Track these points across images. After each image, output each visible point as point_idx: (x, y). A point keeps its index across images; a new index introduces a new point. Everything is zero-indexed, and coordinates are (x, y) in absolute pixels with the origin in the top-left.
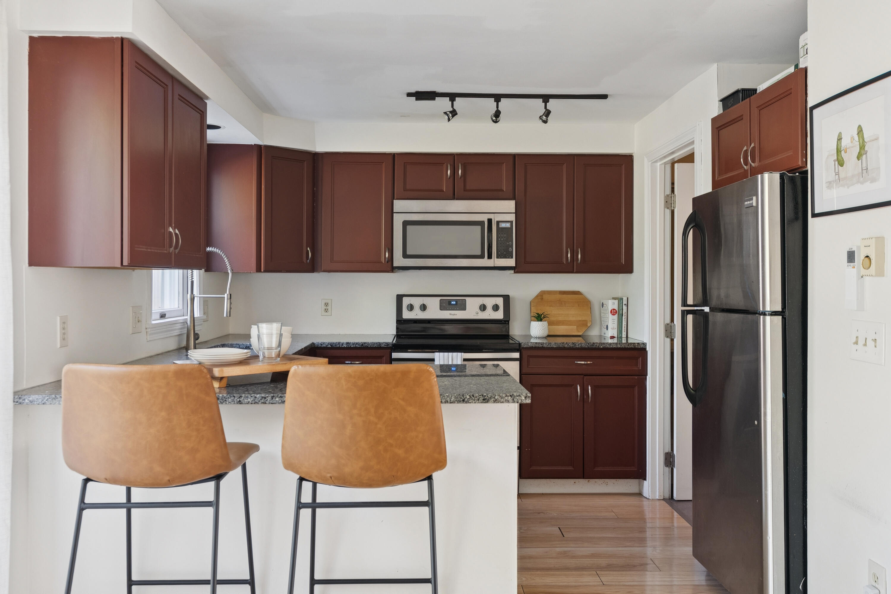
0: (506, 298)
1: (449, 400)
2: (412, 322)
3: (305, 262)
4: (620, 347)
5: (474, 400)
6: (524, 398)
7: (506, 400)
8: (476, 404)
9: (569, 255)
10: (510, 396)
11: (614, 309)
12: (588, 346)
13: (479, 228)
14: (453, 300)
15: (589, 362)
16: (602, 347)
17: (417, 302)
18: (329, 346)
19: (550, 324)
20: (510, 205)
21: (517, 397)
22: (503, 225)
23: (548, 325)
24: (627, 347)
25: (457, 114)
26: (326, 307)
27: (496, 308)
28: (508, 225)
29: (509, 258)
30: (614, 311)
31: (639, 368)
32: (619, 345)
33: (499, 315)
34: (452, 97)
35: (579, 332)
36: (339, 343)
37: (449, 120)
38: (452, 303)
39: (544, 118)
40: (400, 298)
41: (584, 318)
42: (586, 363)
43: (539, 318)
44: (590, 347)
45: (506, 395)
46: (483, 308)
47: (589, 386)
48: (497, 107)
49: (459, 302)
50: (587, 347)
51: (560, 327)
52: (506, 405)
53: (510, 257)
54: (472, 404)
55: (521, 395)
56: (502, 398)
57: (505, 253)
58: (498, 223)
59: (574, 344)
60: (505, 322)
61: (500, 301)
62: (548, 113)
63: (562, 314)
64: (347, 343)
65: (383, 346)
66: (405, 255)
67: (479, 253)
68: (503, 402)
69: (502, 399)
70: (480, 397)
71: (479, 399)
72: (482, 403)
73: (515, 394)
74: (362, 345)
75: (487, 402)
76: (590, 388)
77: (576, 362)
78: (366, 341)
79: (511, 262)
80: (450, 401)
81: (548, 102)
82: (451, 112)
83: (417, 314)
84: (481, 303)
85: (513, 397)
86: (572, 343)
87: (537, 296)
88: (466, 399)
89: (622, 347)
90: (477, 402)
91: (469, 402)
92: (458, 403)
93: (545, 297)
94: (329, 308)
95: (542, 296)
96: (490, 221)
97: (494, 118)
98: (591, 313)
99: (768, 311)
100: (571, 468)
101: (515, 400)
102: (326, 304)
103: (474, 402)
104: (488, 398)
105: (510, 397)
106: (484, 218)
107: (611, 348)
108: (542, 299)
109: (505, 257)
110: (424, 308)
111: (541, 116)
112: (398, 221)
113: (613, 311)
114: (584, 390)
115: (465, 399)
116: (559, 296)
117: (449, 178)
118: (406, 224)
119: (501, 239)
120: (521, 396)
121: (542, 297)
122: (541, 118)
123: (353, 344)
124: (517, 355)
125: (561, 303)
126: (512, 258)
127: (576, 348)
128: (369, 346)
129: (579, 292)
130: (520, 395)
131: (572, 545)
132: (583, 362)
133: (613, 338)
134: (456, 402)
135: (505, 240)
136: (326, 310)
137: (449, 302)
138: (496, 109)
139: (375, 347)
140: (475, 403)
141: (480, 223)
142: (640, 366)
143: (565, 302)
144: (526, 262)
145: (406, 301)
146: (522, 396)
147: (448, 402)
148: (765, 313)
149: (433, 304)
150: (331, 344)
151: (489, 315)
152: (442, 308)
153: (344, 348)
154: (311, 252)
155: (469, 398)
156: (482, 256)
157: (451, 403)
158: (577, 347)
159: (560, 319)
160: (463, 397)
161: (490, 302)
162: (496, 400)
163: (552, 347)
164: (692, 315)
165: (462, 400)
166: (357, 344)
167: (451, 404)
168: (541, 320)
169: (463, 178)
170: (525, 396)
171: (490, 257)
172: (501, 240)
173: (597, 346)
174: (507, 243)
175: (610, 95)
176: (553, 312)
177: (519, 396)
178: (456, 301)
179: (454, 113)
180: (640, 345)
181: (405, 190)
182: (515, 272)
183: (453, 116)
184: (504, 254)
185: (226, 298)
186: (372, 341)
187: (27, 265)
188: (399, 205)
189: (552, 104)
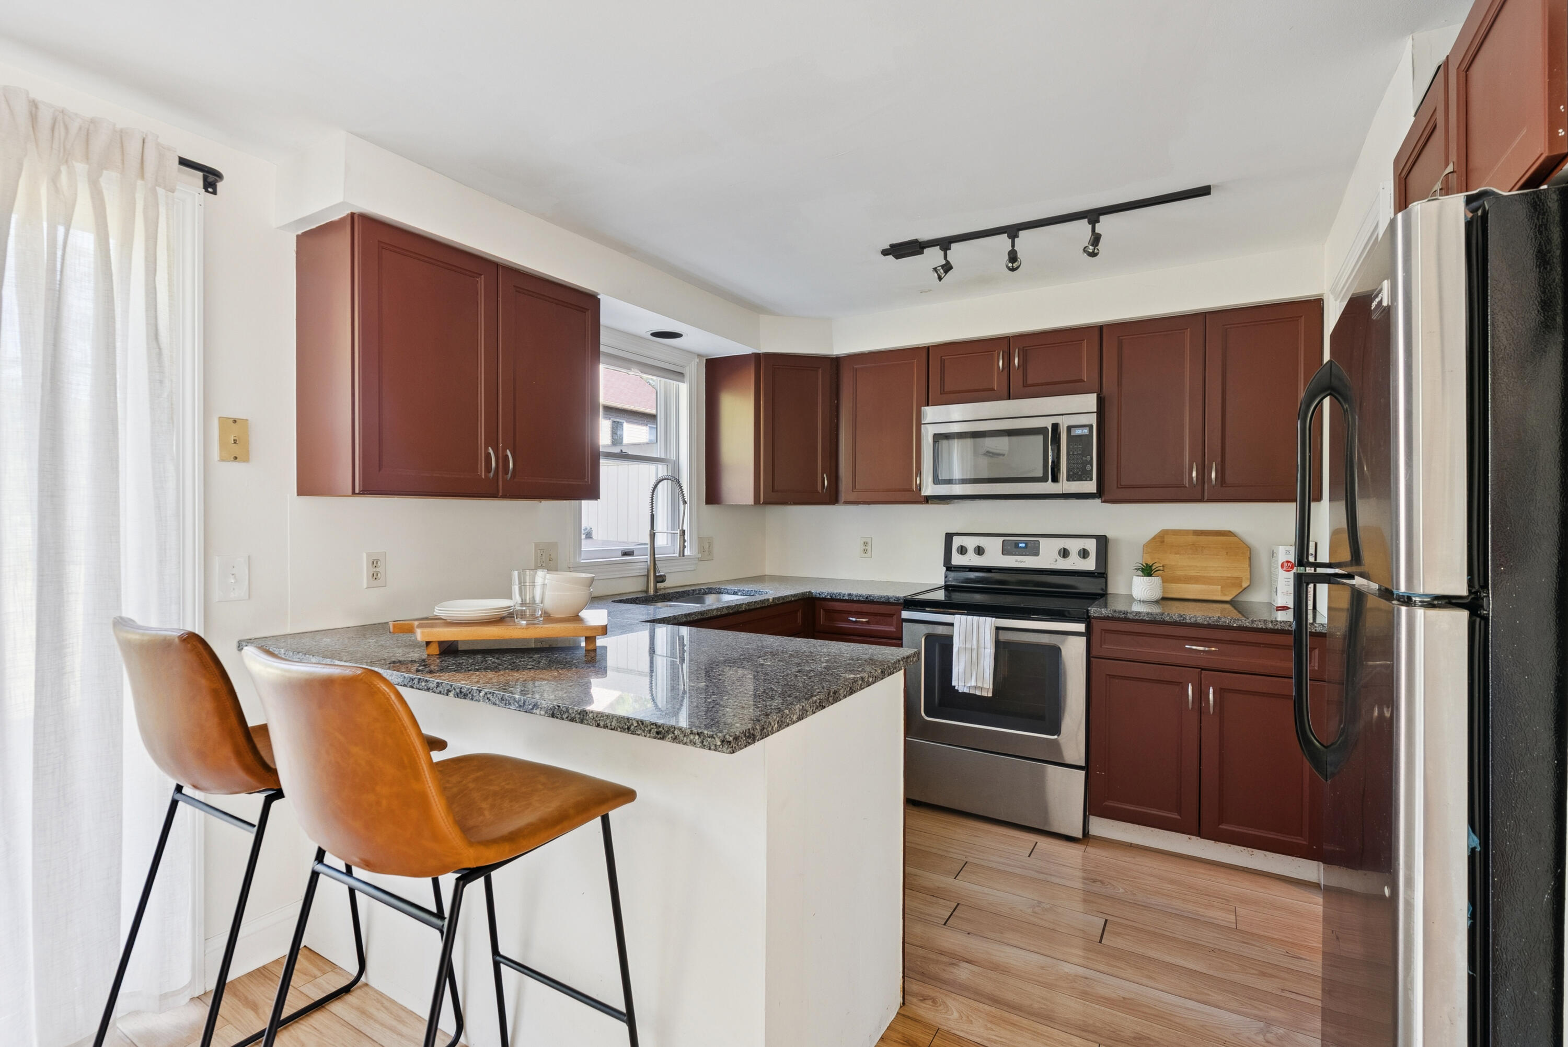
0: (1103, 542)
1: (609, 724)
2: (967, 570)
3: (820, 492)
4: (1272, 627)
5: (644, 731)
6: (719, 743)
7: (691, 741)
8: (647, 739)
9: (1194, 474)
10: (698, 734)
11: (1288, 562)
12: (1208, 621)
13: (1040, 438)
14: (1022, 542)
15: (1213, 649)
16: (1235, 625)
17: (971, 543)
18: (828, 597)
19: (1165, 581)
20: (1089, 401)
21: (709, 739)
22: (1078, 432)
23: (1163, 582)
24: (1286, 628)
25: (951, 268)
26: (864, 547)
27: (1084, 554)
28: (1086, 431)
29: (1086, 480)
30: (1289, 564)
31: (1314, 666)
32: (1270, 625)
33: (1090, 564)
34: (945, 244)
35: (1225, 595)
36: (840, 594)
37: (940, 278)
38: (1020, 545)
39: (1091, 249)
40: (949, 537)
41: (1236, 574)
42: (1207, 649)
43: (1148, 571)
44: (1212, 623)
45: (691, 731)
46: (1065, 553)
47: (1211, 688)
48: (1013, 245)
49: (1030, 545)
50: (1206, 623)
51: (1190, 586)
52: (690, 749)
53: (1088, 479)
54: (640, 737)
55: (715, 736)
56: (685, 736)
57: (1080, 473)
58: (1069, 428)
59: (1181, 616)
60: (1101, 574)
61: (1091, 545)
62: (1096, 239)
63: (1196, 566)
64: (850, 595)
65: (892, 600)
66: (937, 481)
67: (1040, 474)
68: (685, 744)
69: (685, 738)
70: (652, 726)
71: (650, 731)
72: (655, 738)
73: (706, 732)
74: (867, 598)
75: (662, 738)
76: (1211, 690)
77: (1187, 646)
78: (870, 594)
79: (1090, 487)
80: (611, 725)
81: (1098, 221)
82: (942, 266)
83: (971, 560)
84: (1062, 547)
85: (702, 737)
86: (1180, 614)
87: (1154, 538)
88: (632, 727)
89: (1276, 628)
90: (648, 735)
91: (637, 732)
92: (621, 731)
93: (1168, 539)
94: (869, 548)
95: (1163, 537)
96: (1055, 427)
97: (1010, 265)
98: (1250, 566)
99: (1419, 595)
100: (1175, 816)
101: (706, 744)
102: (866, 544)
103: (643, 734)
104: (663, 731)
105: (697, 737)
106: (1047, 423)
107: (1255, 628)
108: (1163, 542)
109: (1080, 479)
110: (980, 551)
111: (1085, 248)
112: (928, 433)
113: (1285, 564)
114: (1201, 694)
115: (630, 726)
116: (1194, 538)
117: (1002, 371)
118: (938, 438)
119: (1073, 452)
120: (714, 738)
121: (1162, 540)
122: (1085, 250)
123: (856, 596)
124: (1081, 627)
125: (1195, 549)
126: (1091, 479)
127: (1186, 623)
128: (875, 600)
129: (1230, 531)
130: (713, 735)
131: (1102, 967)
132: (1201, 648)
133: (1286, 610)
134: (619, 729)
135: (1080, 454)
136: (865, 551)
137: (1016, 544)
138: (1011, 248)
139: (883, 602)
140: (645, 736)
141: (1041, 431)
142: (1317, 664)
143: (1203, 547)
144: (1121, 485)
145: (957, 542)
146: (716, 739)
147: (607, 727)
148: (1409, 598)
149: (993, 547)
150: (831, 595)
151: (1074, 563)
152: (1005, 552)
153: (845, 601)
154: (827, 479)
155: (636, 726)
156: (1043, 479)
157: (612, 729)
158: (1188, 621)
159: (1192, 573)
160: (629, 722)
161: (1074, 546)
162: (676, 737)
163: (1141, 619)
164: (1327, 585)
165: (626, 727)
166: (860, 596)
167: (612, 731)
168: (1150, 575)
169: (1021, 369)
170: (722, 738)
171: (1055, 479)
172: (1073, 454)
173: (1226, 622)
174: (1084, 458)
175: (1215, 186)
176: (1181, 562)
177: (712, 737)
178: (1026, 543)
179: (947, 267)
180: (1316, 627)
181: (943, 392)
182: (1102, 502)
183: (946, 272)
184: (1076, 475)
185: (679, 534)
186: (878, 594)
187: (296, 494)
188: (931, 413)
189: (1106, 224)
